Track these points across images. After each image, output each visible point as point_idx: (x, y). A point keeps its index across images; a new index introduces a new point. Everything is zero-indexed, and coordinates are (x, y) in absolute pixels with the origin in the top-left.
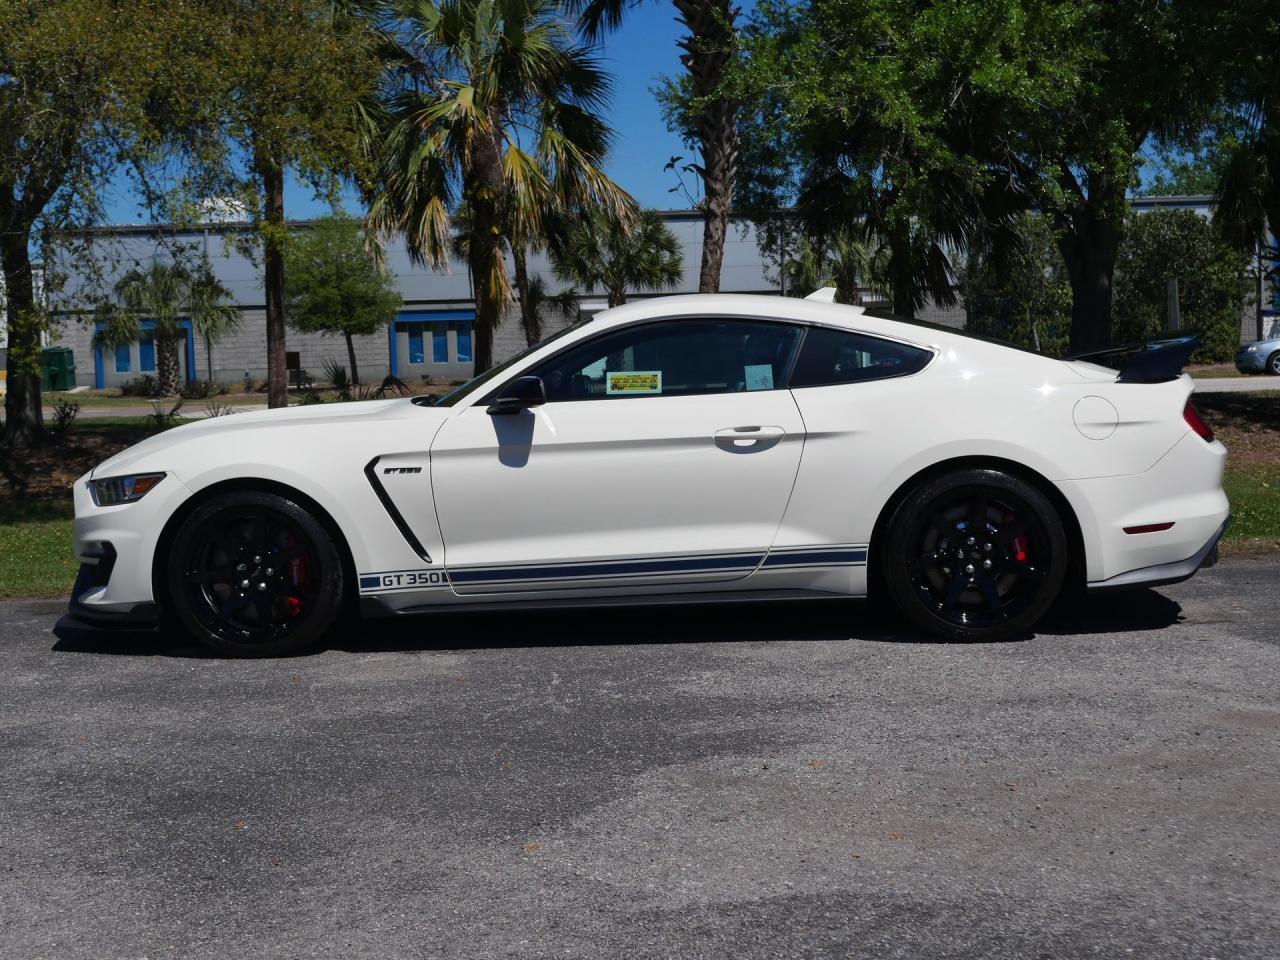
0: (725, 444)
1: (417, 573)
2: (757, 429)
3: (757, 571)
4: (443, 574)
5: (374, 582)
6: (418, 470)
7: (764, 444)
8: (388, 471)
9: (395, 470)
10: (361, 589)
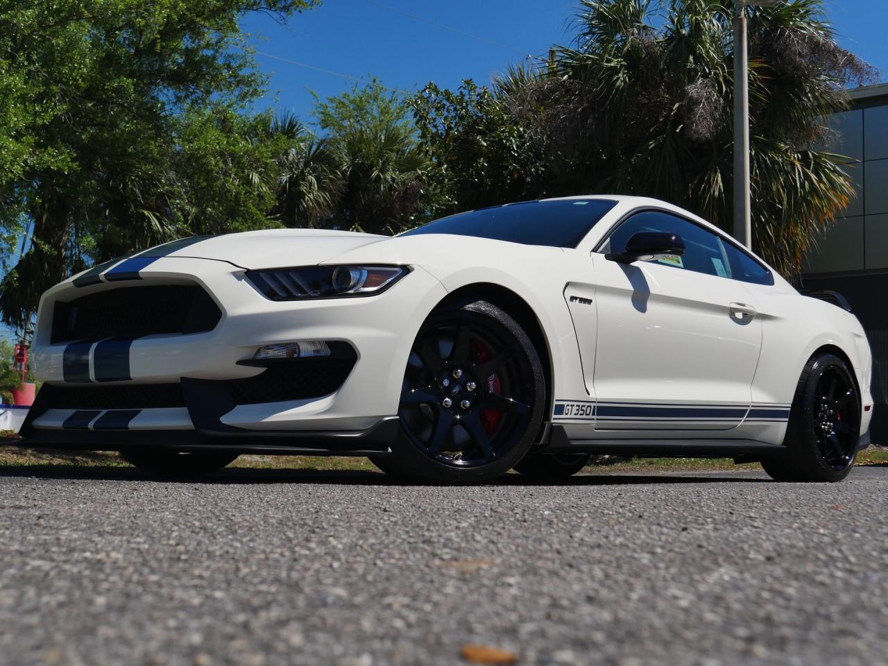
0: (731, 312)
1: (581, 404)
2: (743, 305)
3: (742, 422)
4: (594, 407)
5: (560, 409)
6: (589, 302)
7: (747, 317)
8: (573, 298)
9: (576, 298)
10: (554, 416)
